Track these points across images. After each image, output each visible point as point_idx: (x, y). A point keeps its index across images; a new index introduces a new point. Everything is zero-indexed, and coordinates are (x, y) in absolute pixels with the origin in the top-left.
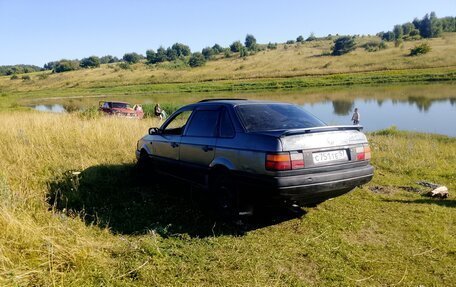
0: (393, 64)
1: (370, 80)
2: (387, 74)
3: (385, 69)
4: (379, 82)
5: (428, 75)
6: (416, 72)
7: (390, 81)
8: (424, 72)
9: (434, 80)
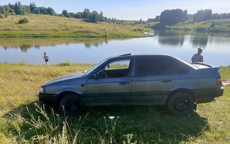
0: (12, 27)
1: (3, 36)
2: (11, 32)
3: (9, 30)
4: (8, 37)
5: (33, 34)
6: (26, 33)
7: (14, 37)
8: (31, 32)
9: (37, 37)
